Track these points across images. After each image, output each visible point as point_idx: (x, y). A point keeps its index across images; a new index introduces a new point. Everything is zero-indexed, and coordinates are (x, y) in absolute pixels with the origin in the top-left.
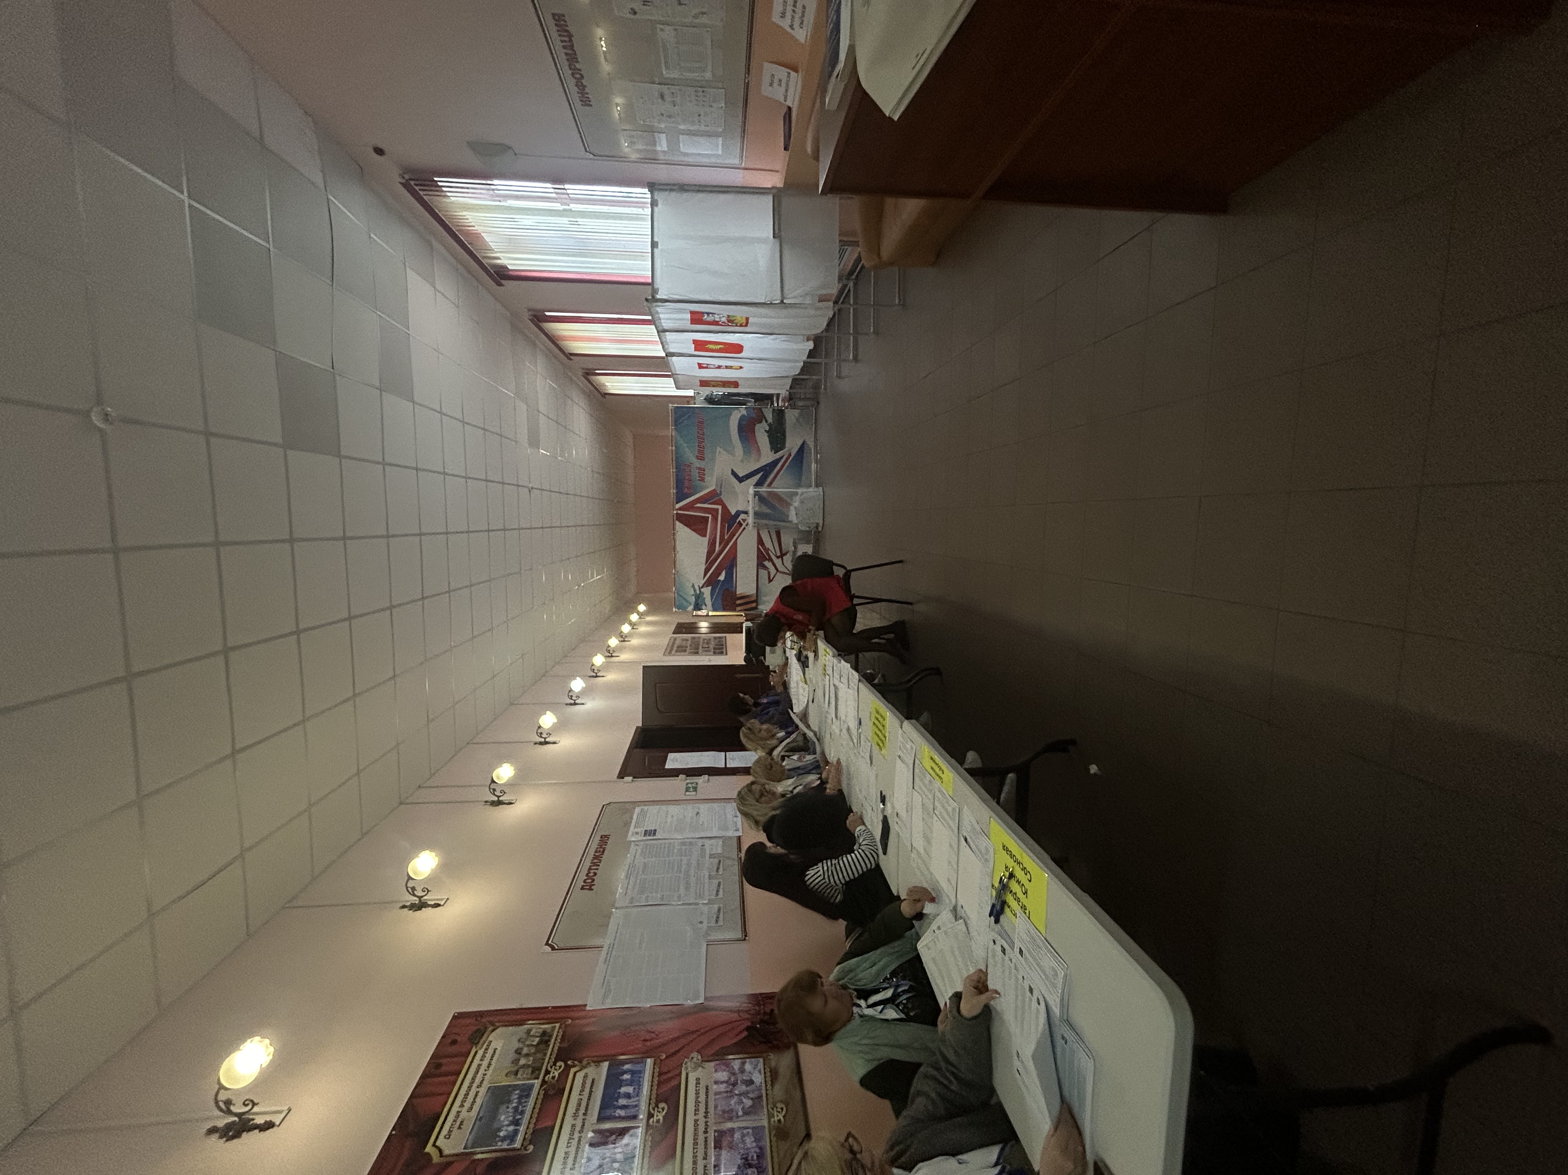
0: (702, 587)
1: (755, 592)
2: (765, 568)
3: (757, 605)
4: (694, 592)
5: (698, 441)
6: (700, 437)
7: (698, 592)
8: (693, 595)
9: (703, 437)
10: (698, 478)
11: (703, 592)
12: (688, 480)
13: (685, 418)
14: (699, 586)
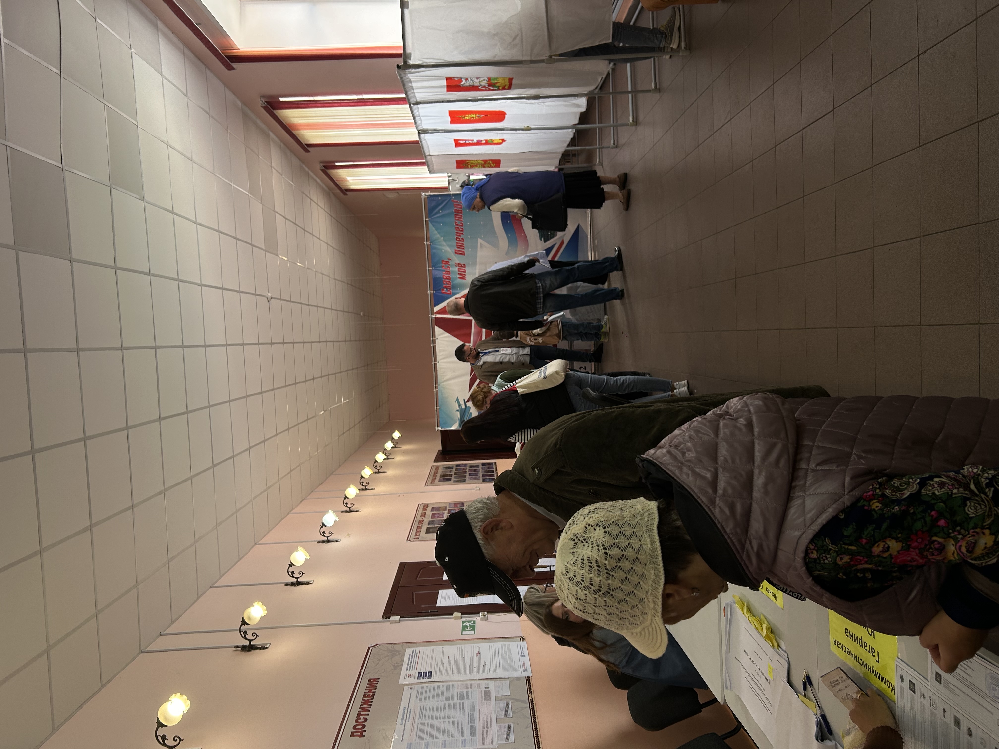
0: (468, 401)
4: (459, 408)
5: (456, 233)
6: (458, 228)
7: (463, 407)
8: (458, 411)
9: (462, 228)
10: (458, 276)
11: (469, 407)
12: (446, 278)
13: (440, 207)
14: (464, 400)
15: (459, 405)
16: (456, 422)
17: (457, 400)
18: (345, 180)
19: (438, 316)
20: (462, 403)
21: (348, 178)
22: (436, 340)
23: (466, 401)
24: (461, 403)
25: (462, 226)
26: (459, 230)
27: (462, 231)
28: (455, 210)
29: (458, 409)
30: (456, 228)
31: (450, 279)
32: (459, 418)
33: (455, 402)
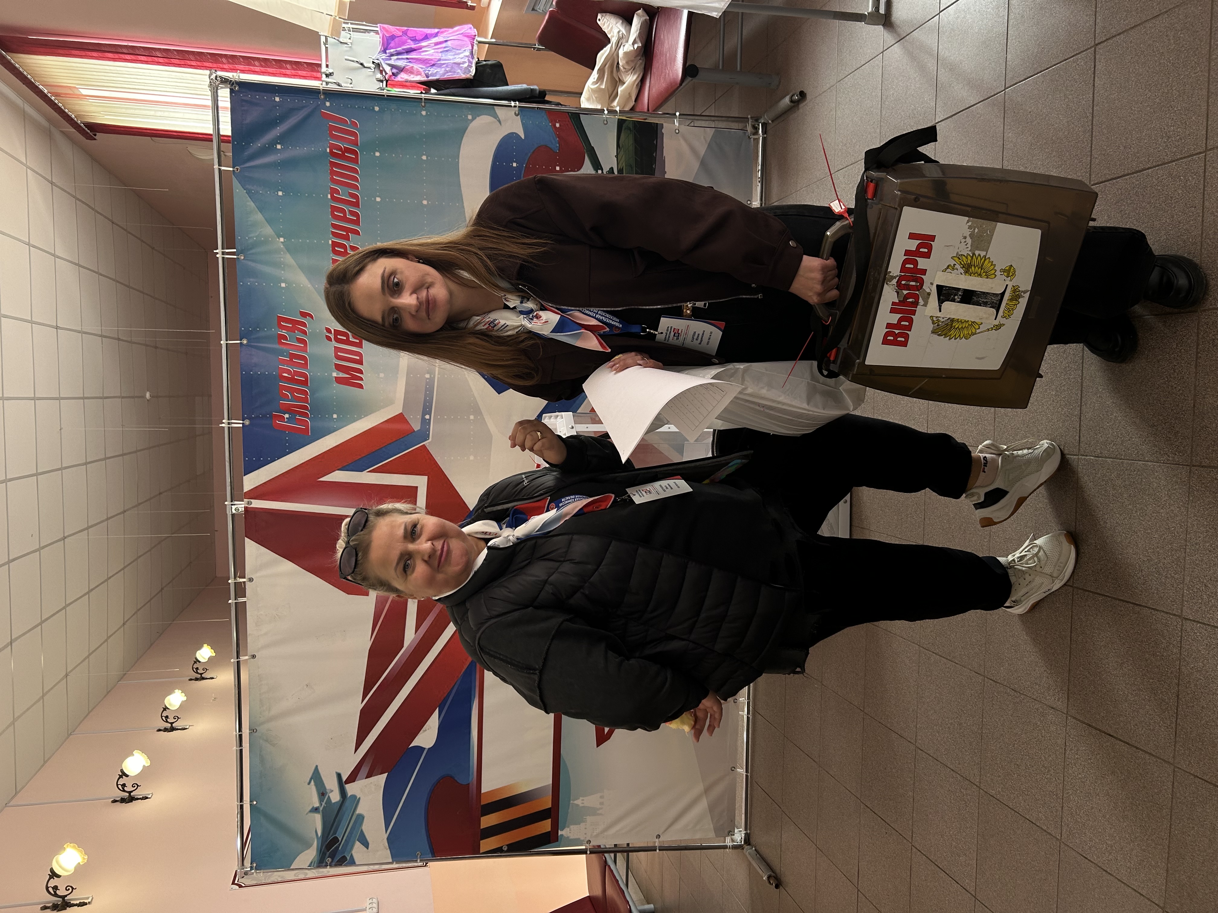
0: (352, 778)
1: (548, 781)
3: (556, 826)
4: (321, 801)
5: (334, 226)
6: (343, 211)
7: (335, 797)
8: (315, 810)
9: (352, 213)
10: (335, 374)
11: (354, 797)
12: (291, 380)
13: (278, 131)
14: (339, 776)
15: (322, 794)
16: (308, 846)
17: (316, 777)
19: (257, 504)
20: (331, 784)
21: (83, 91)
22: (248, 586)
23: (344, 778)
24: (328, 787)
25: (356, 205)
26: (344, 219)
27: (357, 223)
28: (332, 146)
29: (317, 805)
30: (334, 209)
31: (305, 383)
32: (319, 834)
33: (309, 783)
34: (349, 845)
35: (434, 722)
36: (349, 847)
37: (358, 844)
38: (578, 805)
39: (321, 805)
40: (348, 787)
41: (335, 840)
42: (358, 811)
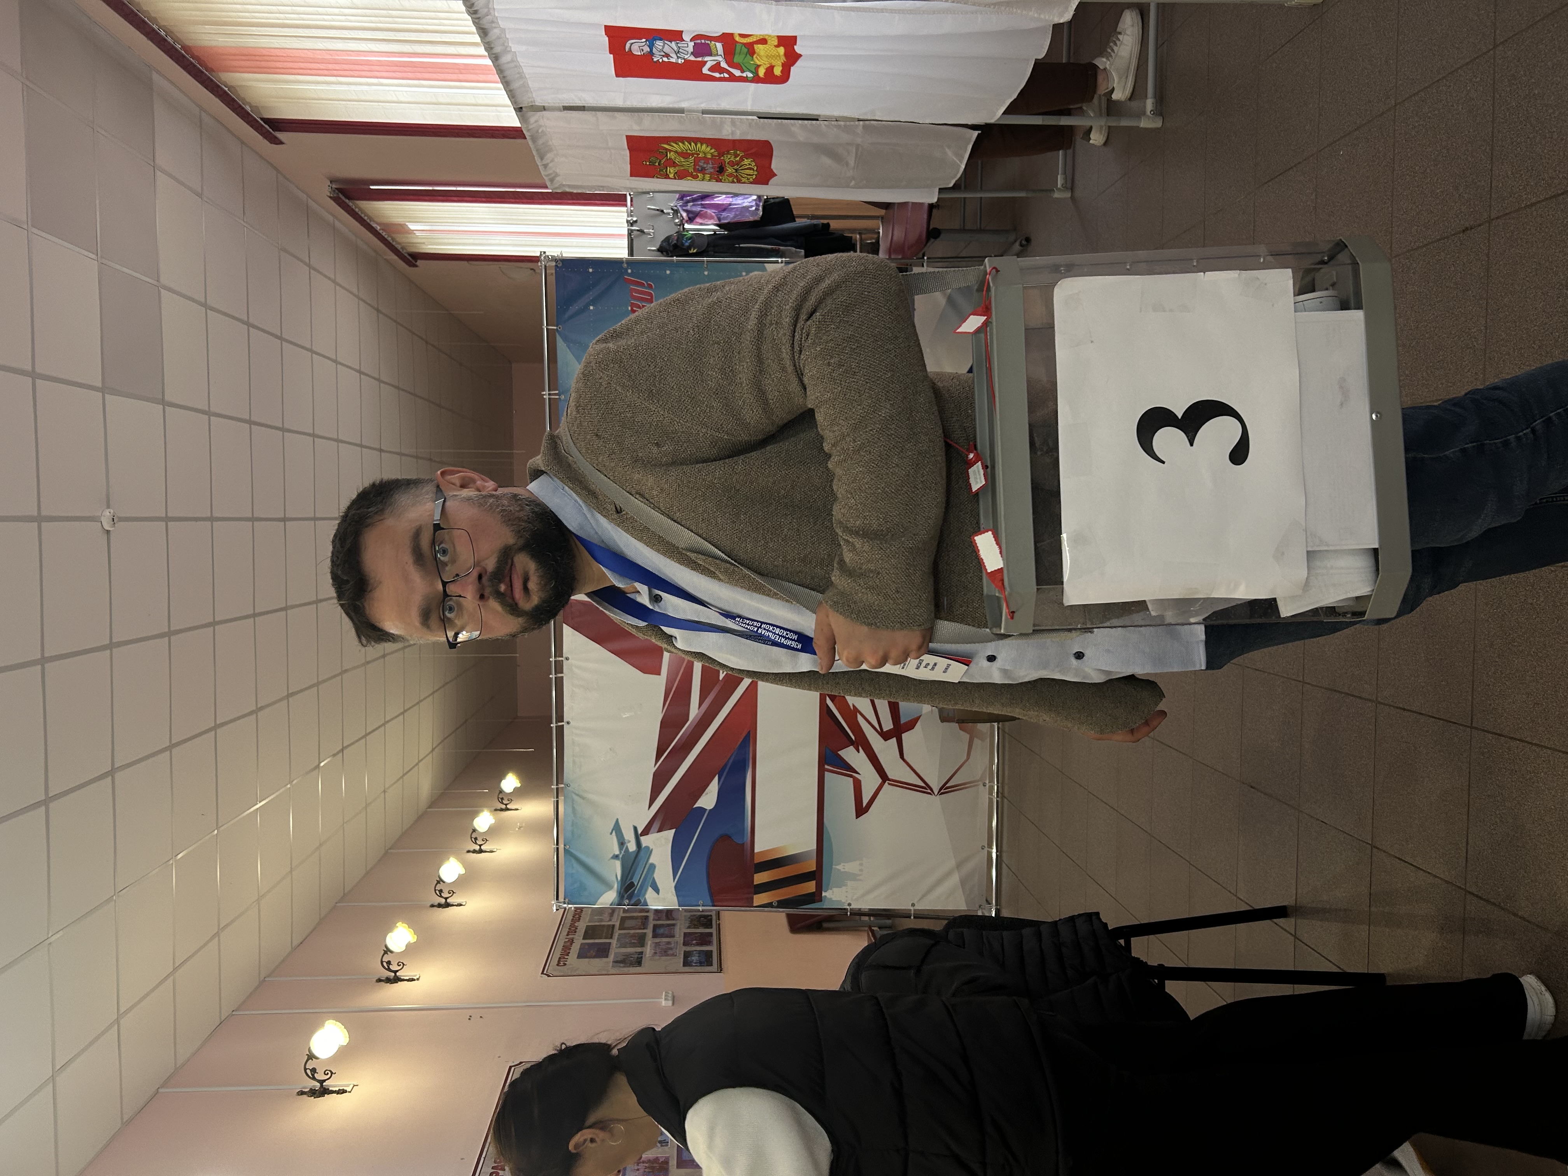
0: (646, 831)
1: (811, 845)
2: (847, 769)
3: (819, 888)
4: (621, 849)
7: (632, 847)
8: (616, 857)
11: (647, 848)
13: (591, 295)
14: (635, 829)
15: (622, 843)
16: (610, 887)
17: (617, 829)
18: (402, 229)
20: (629, 836)
21: (412, 227)
22: (565, 662)
23: (640, 832)
24: (626, 837)
28: (633, 305)
29: (617, 852)
32: (619, 878)
33: (611, 834)
34: (643, 890)
35: (714, 788)
36: (643, 891)
37: (650, 889)
38: (839, 870)
39: (621, 853)
40: (642, 838)
41: (632, 885)
42: (651, 861)
